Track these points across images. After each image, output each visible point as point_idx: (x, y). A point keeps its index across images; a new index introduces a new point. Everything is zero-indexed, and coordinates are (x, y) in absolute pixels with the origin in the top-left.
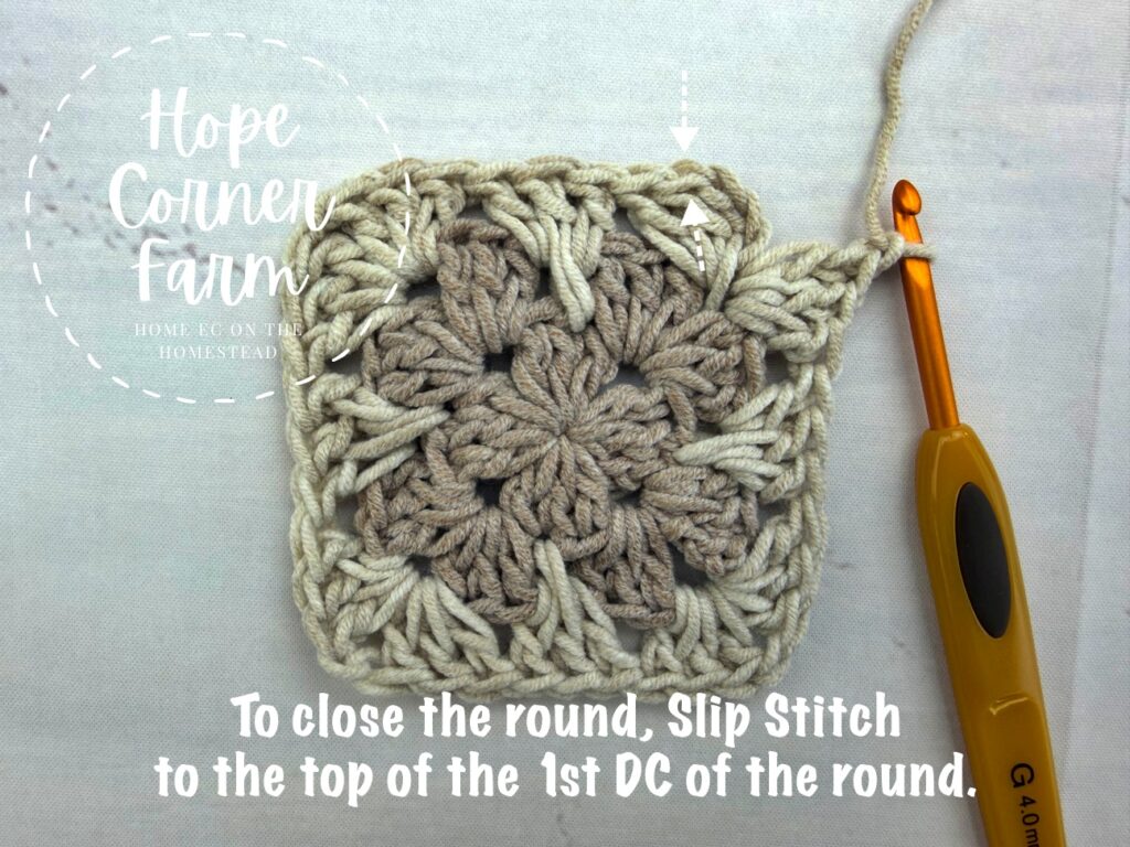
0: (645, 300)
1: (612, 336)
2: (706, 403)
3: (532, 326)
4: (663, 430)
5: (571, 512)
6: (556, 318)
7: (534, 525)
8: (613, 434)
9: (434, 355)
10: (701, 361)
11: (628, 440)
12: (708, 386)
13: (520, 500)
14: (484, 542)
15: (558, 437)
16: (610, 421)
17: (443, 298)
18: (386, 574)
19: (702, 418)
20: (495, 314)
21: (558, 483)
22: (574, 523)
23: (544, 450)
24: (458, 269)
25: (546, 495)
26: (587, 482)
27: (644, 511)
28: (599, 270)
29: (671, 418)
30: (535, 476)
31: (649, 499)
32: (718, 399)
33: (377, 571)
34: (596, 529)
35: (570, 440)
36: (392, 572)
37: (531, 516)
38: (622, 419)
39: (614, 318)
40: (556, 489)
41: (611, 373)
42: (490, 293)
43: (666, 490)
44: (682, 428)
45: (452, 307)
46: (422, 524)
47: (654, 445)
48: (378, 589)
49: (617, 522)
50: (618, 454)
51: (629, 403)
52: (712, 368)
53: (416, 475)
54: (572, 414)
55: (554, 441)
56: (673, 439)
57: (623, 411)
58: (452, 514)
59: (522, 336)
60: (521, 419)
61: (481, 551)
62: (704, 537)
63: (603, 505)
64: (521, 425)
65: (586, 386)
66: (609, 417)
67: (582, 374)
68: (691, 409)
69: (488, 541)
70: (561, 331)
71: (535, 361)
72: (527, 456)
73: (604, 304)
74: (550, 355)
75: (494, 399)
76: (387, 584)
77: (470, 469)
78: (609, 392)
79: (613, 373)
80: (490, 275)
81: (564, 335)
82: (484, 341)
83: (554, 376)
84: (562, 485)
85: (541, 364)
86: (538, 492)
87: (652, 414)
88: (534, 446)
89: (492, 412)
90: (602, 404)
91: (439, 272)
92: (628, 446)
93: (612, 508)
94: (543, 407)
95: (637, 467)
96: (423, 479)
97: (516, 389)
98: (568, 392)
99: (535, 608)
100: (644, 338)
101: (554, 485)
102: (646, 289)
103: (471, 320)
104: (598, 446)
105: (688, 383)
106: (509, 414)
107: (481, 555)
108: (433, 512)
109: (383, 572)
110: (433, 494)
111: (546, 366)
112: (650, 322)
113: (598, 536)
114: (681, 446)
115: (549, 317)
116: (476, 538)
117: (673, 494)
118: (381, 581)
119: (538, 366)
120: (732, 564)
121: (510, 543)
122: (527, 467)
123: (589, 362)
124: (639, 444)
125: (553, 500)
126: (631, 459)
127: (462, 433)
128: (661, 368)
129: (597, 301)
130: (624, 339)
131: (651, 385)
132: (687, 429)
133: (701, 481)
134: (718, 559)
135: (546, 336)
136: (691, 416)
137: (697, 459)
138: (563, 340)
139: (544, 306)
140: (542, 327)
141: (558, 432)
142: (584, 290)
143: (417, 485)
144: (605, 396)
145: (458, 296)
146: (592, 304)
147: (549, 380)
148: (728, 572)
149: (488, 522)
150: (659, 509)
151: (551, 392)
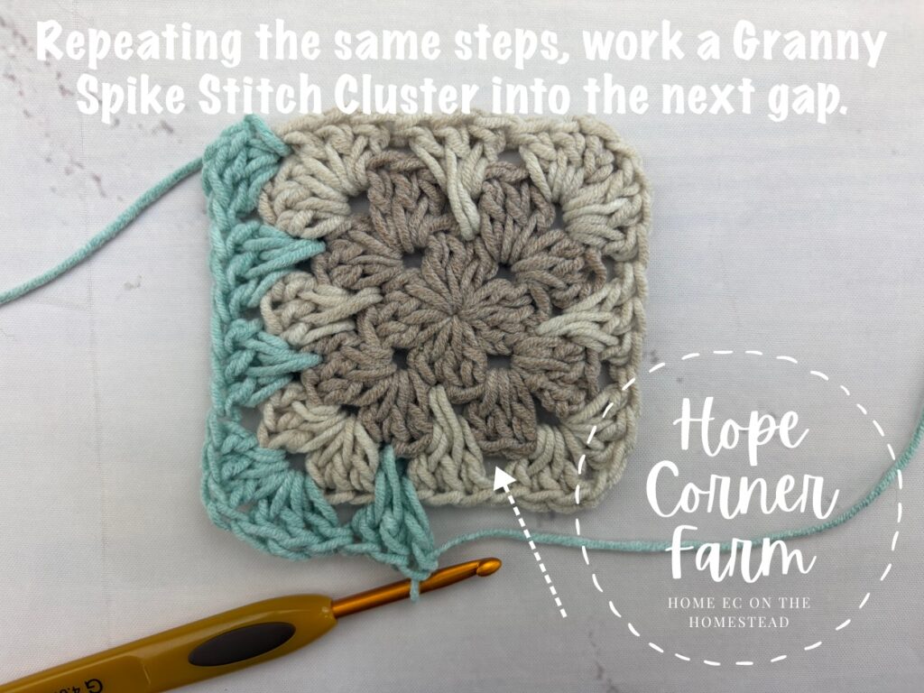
0: (515, 217)
1: (491, 244)
2: (558, 295)
3: (435, 234)
4: (527, 312)
5: (457, 369)
6: (452, 228)
7: (431, 377)
8: (492, 314)
9: (364, 253)
10: (555, 266)
11: (502, 317)
12: (560, 284)
13: (421, 358)
14: (397, 394)
15: (452, 316)
16: (490, 306)
17: (370, 210)
18: (322, 418)
19: (556, 305)
20: (408, 226)
21: (449, 348)
22: (460, 376)
23: (440, 325)
24: (383, 190)
25: (439, 357)
26: (471, 349)
27: (513, 371)
28: (482, 193)
29: (533, 304)
30: (433, 344)
31: (516, 361)
32: (568, 293)
33: (316, 415)
34: (475, 382)
35: (461, 319)
36: (326, 417)
37: (429, 370)
38: (498, 304)
39: (493, 232)
40: (447, 353)
41: (493, 271)
42: (405, 210)
43: (527, 354)
44: (542, 312)
45: (377, 218)
46: (350, 381)
47: (521, 322)
48: (315, 427)
49: (491, 379)
50: (496, 327)
51: (502, 293)
52: (562, 270)
53: (348, 342)
54: (461, 301)
55: (448, 319)
56: (534, 319)
57: (498, 299)
58: (374, 373)
59: (428, 240)
60: (425, 302)
61: (395, 402)
62: (555, 388)
63: (481, 366)
64: (424, 306)
65: (473, 280)
66: (488, 303)
67: (470, 272)
68: (548, 298)
69: (400, 394)
70: (455, 239)
71: (436, 260)
72: (430, 330)
73: (487, 221)
74: (447, 255)
75: (408, 286)
76: (322, 425)
77: (391, 338)
78: (489, 284)
79: (494, 272)
80: (405, 196)
81: (458, 241)
82: (399, 242)
83: (450, 272)
84: (452, 350)
85: (441, 262)
86: (434, 354)
87: (519, 303)
88: (433, 323)
89: (405, 295)
90: (482, 293)
91: (369, 191)
92: (502, 322)
93: (489, 368)
94: (440, 294)
95: (508, 336)
96: (353, 347)
97: (424, 279)
98: (459, 283)
99: (431, 438)
100: (515, 245)
101: (446, 349)
102: (517, 209)
103: (392, 228)
104: (480, 322)
105: (545, 281)
106: (417, 298)
107: (395, 406)
108: (359, 371)
109: (320, 416)
110: (362, 356)
111: (444, 263)
112: (520, 233)
113: (477, 388)
114: (539, 324)
115: (447, 228)
116: (392, 394)
117: (532, 357)
118: (318, 422)
119: (439, 263)
120: (575, 408)
121: (415, 392)
122: (430, 338)
123: (476, 263)
124: (510, 321)
125: (444, 360)
126: (504, 331)
127: (387, 311)
128: (524, 271)
129: (482, 218)
130: (500, 247)
131: (519, 281)
132: (545, 312)
133: (554, 349)
134: (566, 403)
135: (444, 241)
136: (547, 304)
137: (550, 332)
138: (457, 246)
139: (444, 220)
140: (442, 235)
141: (451, 313)
142: (471, 208)
143: (348, 351)
144: (485, 287)
145: (382, 209)
146: (478, 220)
147: (446, 275)
148: (572, 414)
149: (400, 381)
150: (523, 368)
151: (447, 283)
